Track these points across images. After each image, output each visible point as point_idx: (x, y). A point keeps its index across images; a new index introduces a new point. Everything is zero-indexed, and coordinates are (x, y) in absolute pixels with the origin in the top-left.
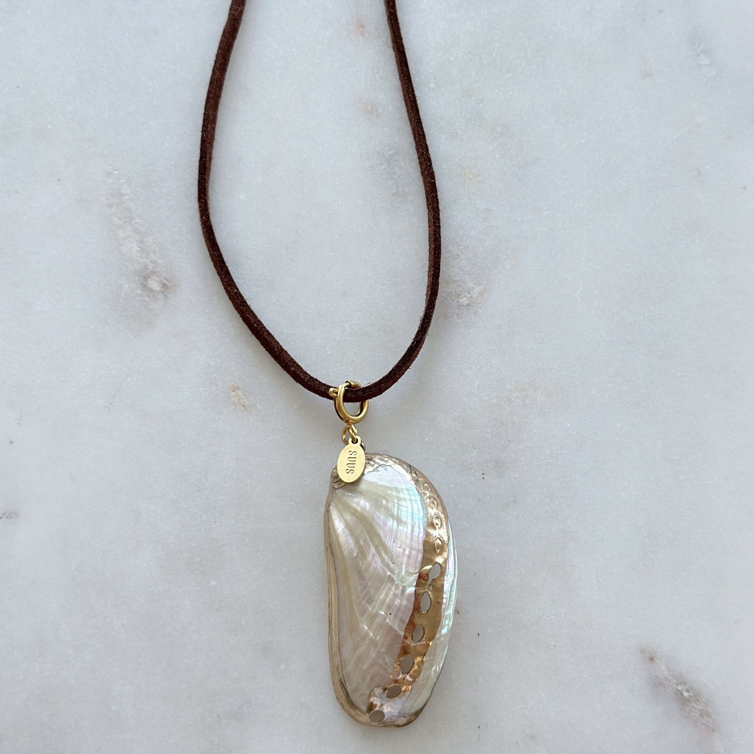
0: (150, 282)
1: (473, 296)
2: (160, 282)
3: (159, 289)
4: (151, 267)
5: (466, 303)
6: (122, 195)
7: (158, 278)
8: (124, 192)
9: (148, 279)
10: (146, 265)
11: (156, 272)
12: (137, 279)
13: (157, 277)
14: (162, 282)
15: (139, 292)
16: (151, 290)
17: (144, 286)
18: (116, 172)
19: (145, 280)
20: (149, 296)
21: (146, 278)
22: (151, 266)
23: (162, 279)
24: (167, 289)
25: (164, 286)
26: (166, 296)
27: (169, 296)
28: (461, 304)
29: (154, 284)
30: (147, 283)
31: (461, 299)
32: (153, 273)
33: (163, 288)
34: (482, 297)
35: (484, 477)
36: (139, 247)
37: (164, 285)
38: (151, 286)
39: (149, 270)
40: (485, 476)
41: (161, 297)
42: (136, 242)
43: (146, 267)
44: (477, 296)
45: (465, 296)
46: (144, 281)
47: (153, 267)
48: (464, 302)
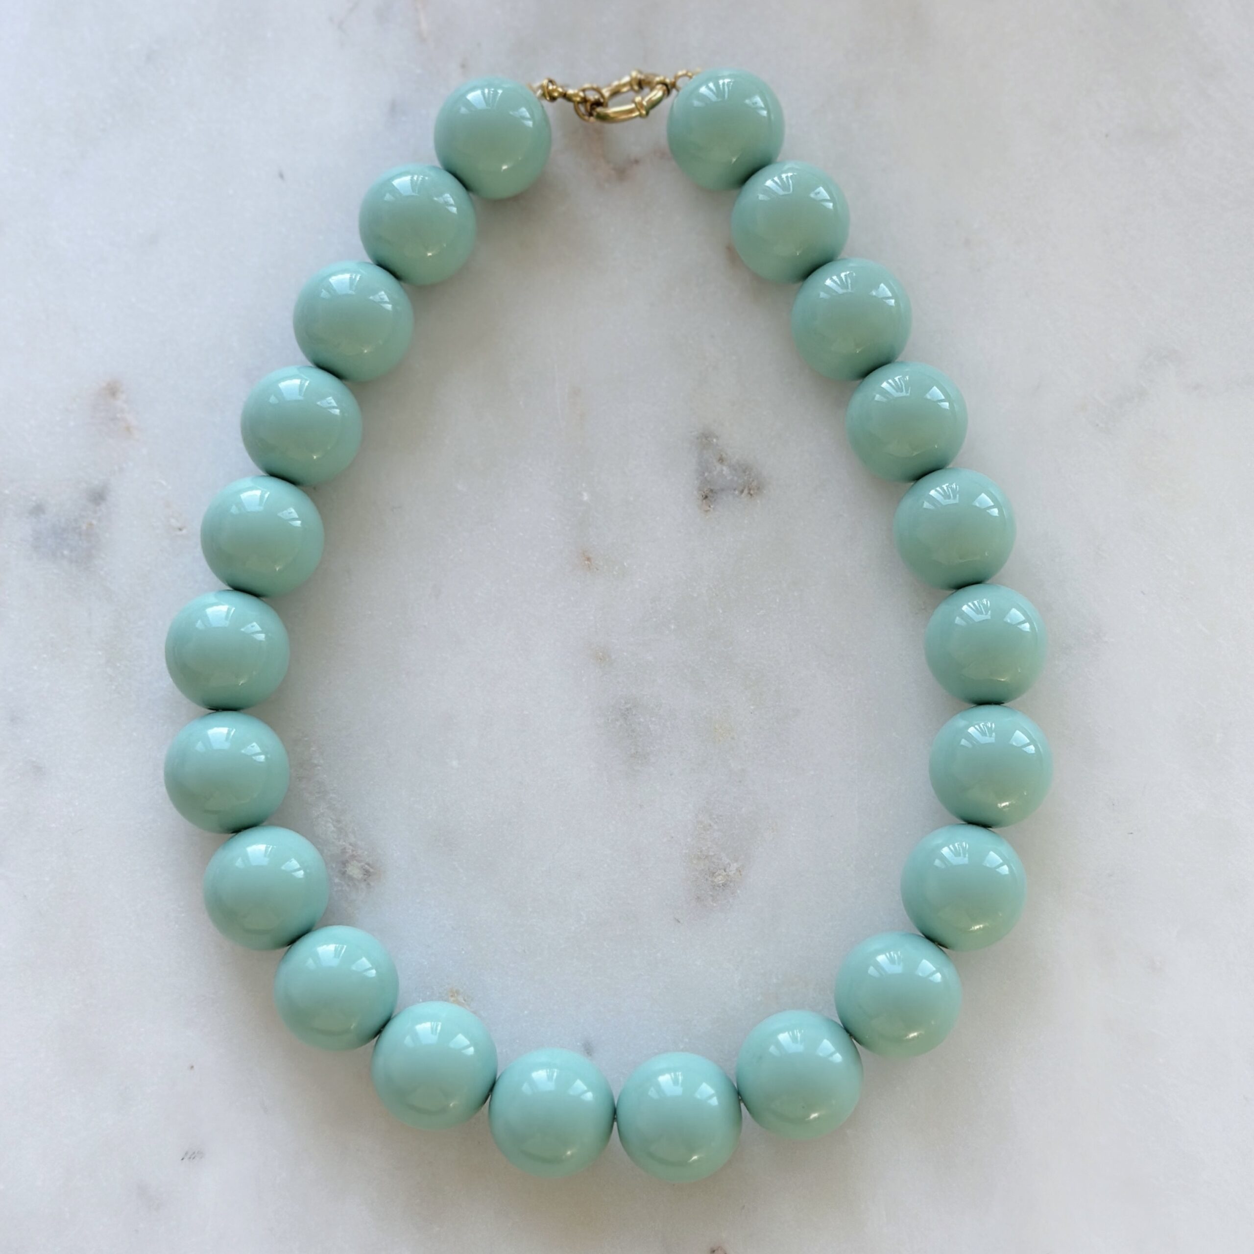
0: (350, 869)
1: (730, 873)
2: (362, 867)
3: (361, 876)
4: (350, 851)
5: (721, 882)
6: (314, 765)
7: (359, 865)
8: (316, 762)
9: (347, 864)
10: (345, 849)
11: (355, 857)
12: (334, 865)
13: (359, 861)
14: (364, 868)
15: (337, 880)
16: (351, 878)
17: (343, 874)
18: (306, 738)
19: (343, 866)
20: (348, 885)
21: (345, 863)
22: (349, 849)
23: (363, 864)
24: (370, 876)
25: (365, 873)
26: (369, 884)
27: (372, 884)
28: (716, 884)
29: (354, 870)
30: (346, 869)
31: (716, 878)
32: (353, 857)
33: (365, 875)
34: (741, 875)
36: (335, 826)
38: (351, 873)
39: (348, 855)
41: (363, 885)
42: (331, 821)
43: (344, 851)
44: (734, 874)
45: (720, 875)
47: (353, 851)
48: (719, 881)
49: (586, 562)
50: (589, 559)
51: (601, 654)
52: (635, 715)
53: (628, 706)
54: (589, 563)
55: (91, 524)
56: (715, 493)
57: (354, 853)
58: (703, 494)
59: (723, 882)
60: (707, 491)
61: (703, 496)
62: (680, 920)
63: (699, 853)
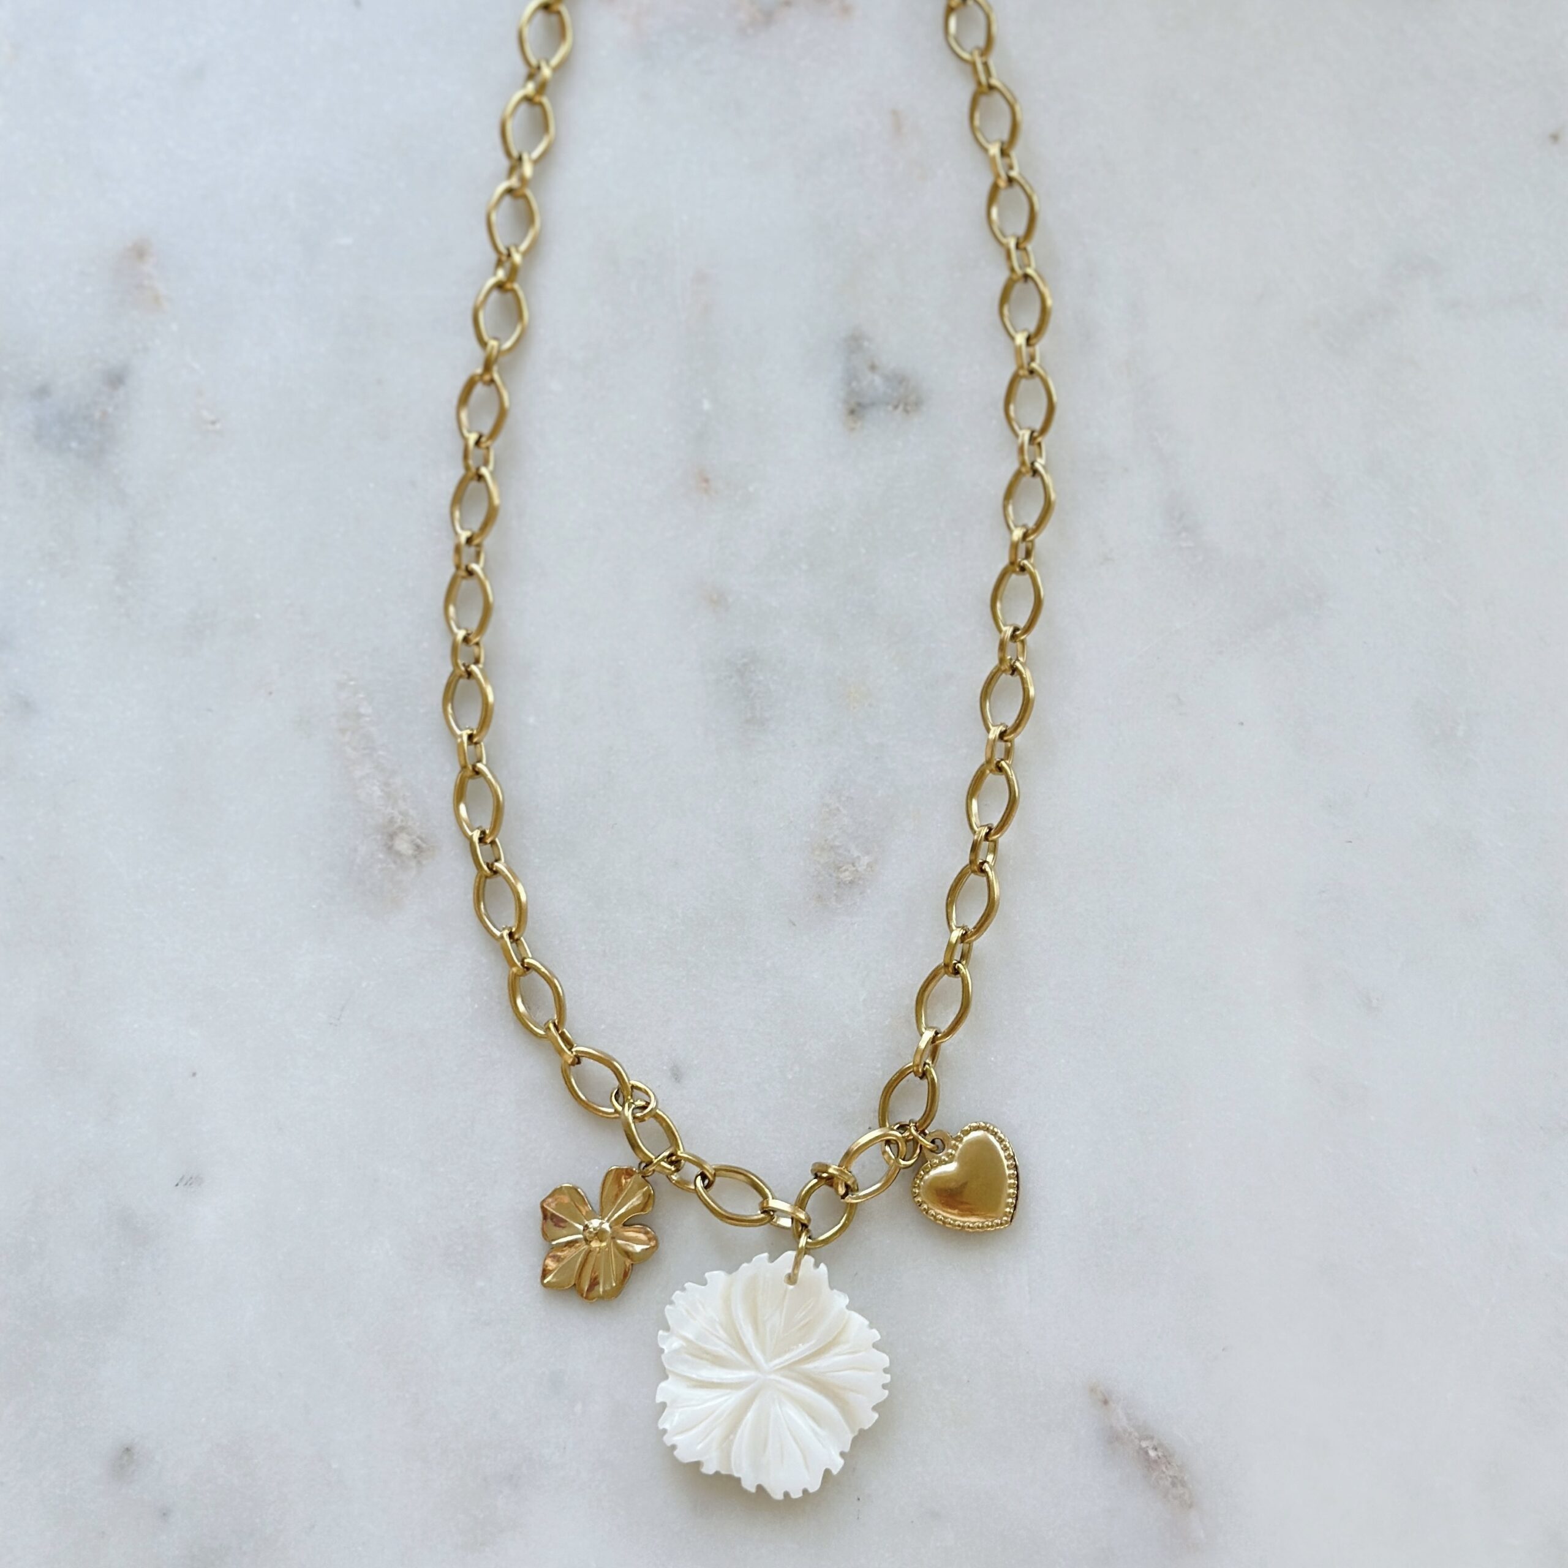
0: (398, 842)
1: (859, 869)
2: (412, 841)
3: (410, 852)
4: (399, 820)
5: (849, 879)
6: (360, 716)
7: (409, 837)
8: (362, 710)
9: (394, 837)
10: (393, 818)
11: (406, 828)
12: (379, 837)
13: (409, 834)
14: (415, 843)
15: (381, 856)
16: (399, 854)
17: (390, 848)
18: (352, 683)
19: (390, 839)
20: (395, 862)
21: (392, 836)
22: (399, 818)
23: (414, 837)
24: (421, 852)
25: (417, 849)
26: (419, 862)
27: (424, 862)
28: (842, 880)
29: (403, 845)
30: (393, 843)
31: (841, 872)
32: (402, 829)
34: (872, 871)
36: (382, 790)
37: (418, 847)
38: (399, 848)
39: (396, 826)
41: (413, 863)
42: (378, 784)
43: (392, 821)
44: (864, 869)
45: (846, 870)
47: (402, 821)
48: (846, 877)
49: (704, 485)
50: (706, 481)
51: (715, 596)
52: (754, 671)
53: (745, 660)
54: (707, 486)
55: (105, 414)
56: (864, 407)
57: (404, 824)
58: (849, 408)
59: (851, 878)
60: (855, 405)
62: (796, 923)
63: (823, 843)
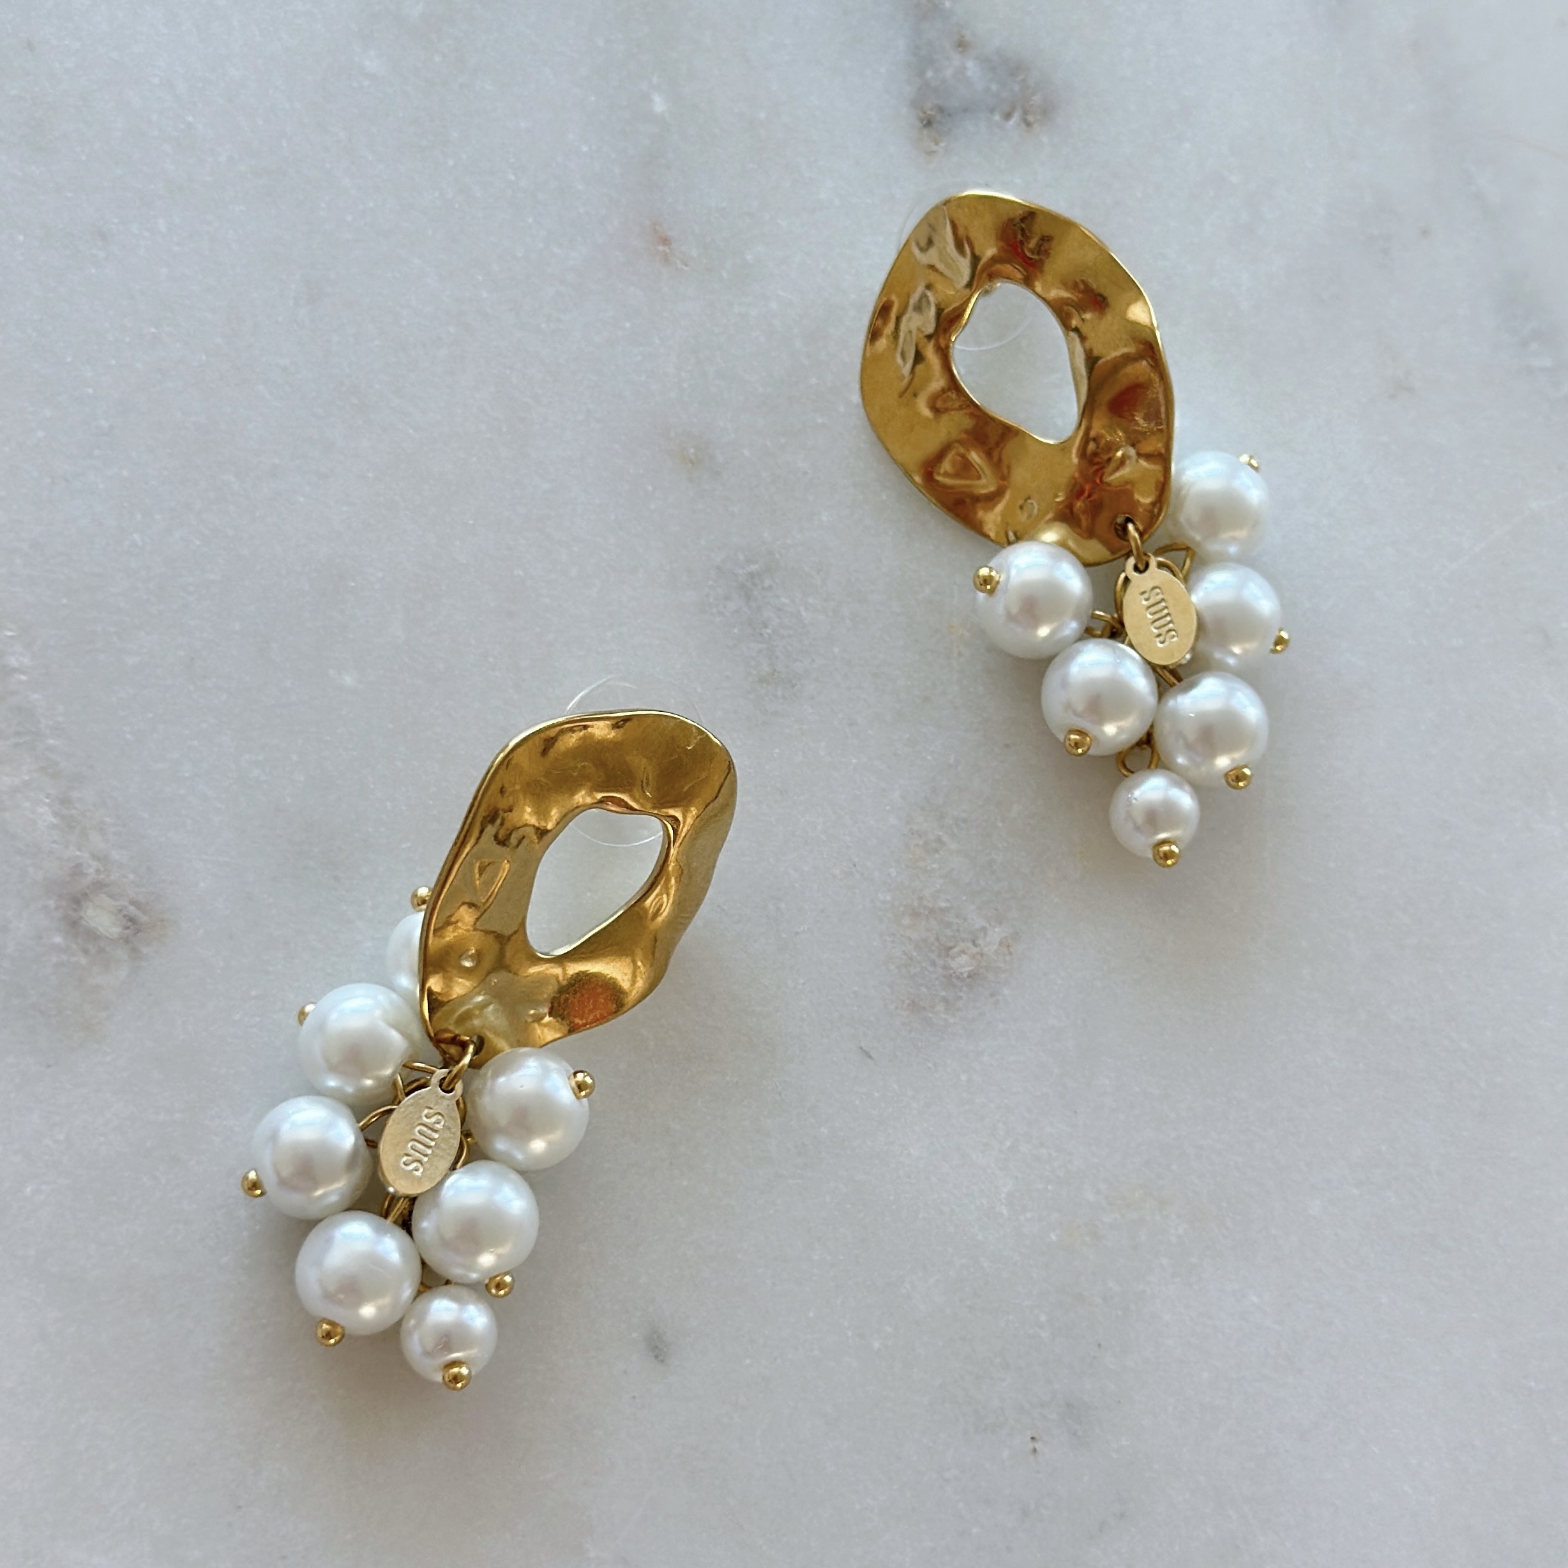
0: (90, 913)
1: (986, 950)
2: (120, 911)
3: (115, 931)
4: (91, 870)
5: (968, 969)
6: (8, 671)
7: (113, 903)
8: (13, 662)
9: (83, 903)
10: (78, 866)
11: (107, 885)
12: (52, 903)
13: (112, 896)
14: (125, 912)
15: (58, 940)
16: (92, 935)
17: (73, 926)
19: (74, 906)
20: (86, 952)
21: (77, 901)
22: (90, 866)
23: (123, 902)
24: (139, 931)
25: (130, 924)
26: (134, 950)
27: (145, 950)
28: (954, 972)
29: (101, 918)
30: (81, 914)
31: (953, 958)
32: (99, 886)
33: (128, 928)
34: (1011, 954)
35: (1038, 1449)
36: (56, 814)
37: (132, 920)
38: (92, 924)
39: (86, 881)
40: (1038, 1445)
41: (121, 953)
42: (47, 801)
43: (77, 871)
44: (996, 951)
45: (963, 952)
46: (75, 910)
47: (98, 871)
48: (962, 966)
49: (661, 248)
50: (665, 241)
51: (692, 451)
52: (770, 588)
53: (754, 568)
54: (668, 251)
56: (950, 115)
57: (102, 876)
58: (922, 115)
59: (971, 968)
60: (932, 109)
61: (922, 122)
62: (873, 1054)
63: (916, 905)
